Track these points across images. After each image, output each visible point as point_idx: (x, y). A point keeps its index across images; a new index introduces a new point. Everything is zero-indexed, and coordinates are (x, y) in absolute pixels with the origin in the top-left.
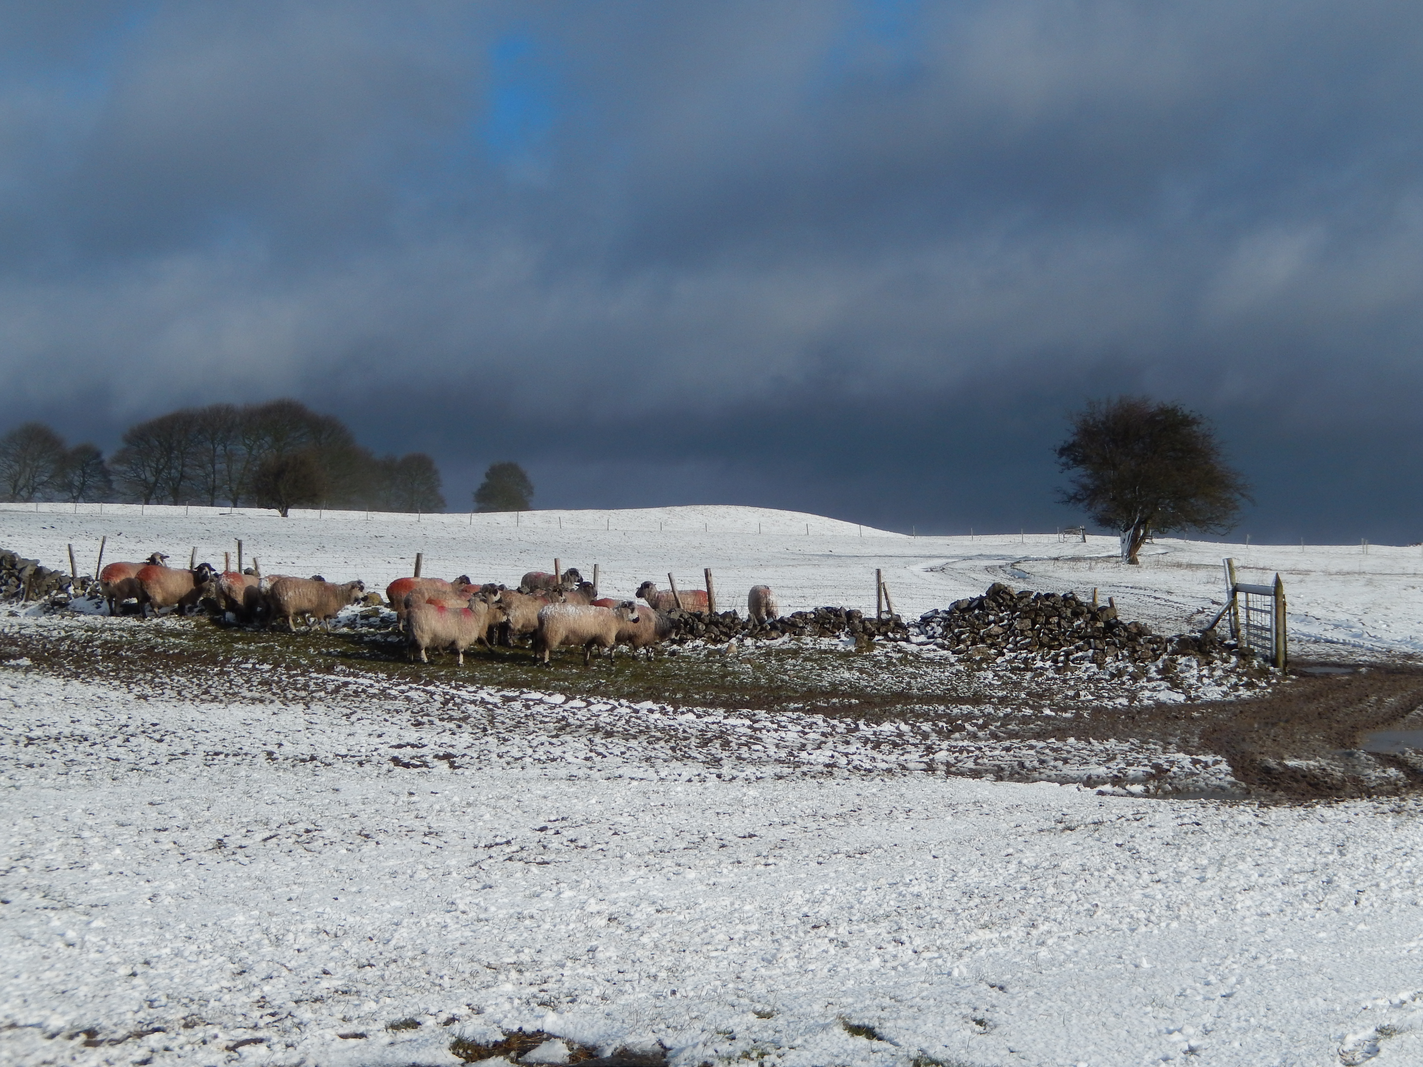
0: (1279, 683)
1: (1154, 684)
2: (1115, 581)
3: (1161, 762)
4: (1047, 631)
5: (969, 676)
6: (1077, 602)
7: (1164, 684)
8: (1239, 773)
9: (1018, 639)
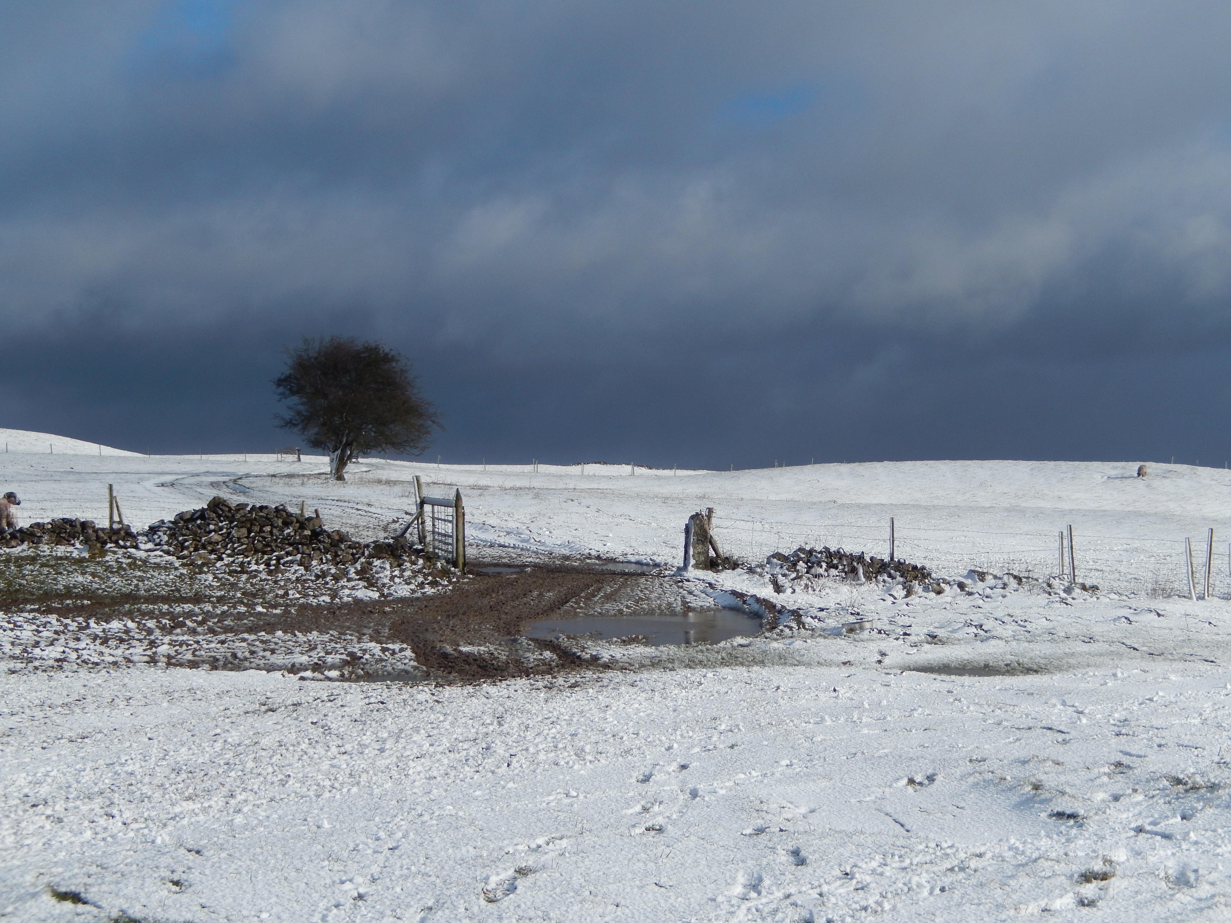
0: (458, 581)
1: (353, 583)
2: (323, 495)
3: (355, 650)
4: (260, 539)
5: (191, 578)
6: (287, 513)
7: (362, 584)
8: (422, 659)
9: (236, 545)
